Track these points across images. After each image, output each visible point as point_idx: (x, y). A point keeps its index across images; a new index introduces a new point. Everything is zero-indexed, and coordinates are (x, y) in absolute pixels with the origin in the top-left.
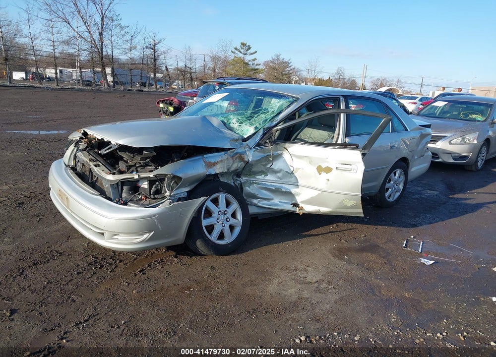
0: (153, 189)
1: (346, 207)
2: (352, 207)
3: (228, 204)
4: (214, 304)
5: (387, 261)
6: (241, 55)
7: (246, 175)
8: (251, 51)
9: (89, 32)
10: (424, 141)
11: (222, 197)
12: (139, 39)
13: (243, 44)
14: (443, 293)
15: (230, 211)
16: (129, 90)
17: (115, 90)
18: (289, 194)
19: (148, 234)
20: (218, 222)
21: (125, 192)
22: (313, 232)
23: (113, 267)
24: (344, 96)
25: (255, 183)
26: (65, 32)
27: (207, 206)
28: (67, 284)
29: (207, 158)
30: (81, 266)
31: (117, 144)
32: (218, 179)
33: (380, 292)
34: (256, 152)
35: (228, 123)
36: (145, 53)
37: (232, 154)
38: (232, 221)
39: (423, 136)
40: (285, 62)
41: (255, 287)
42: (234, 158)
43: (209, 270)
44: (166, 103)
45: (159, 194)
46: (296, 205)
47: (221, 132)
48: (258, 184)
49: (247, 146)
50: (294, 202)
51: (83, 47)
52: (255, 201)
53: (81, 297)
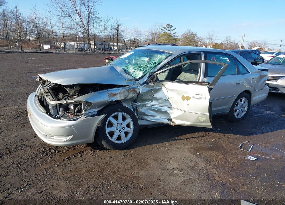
0: (76, 110)
1: (200, 122)
2: (203, 122)
3: (124, 119)
4: (103, 181)
5: (225, 157)
6: (167, 31)
7: (140, 101)
8: (173, 28)
9: (82, 22)
10: (263, 80)
11: (120, 115)
12: (109, 24)
13: (168, 25)
14: (257, 179)
15: (126, 123)
16: (103, 53)
17: (95, 53)
18: (166, 113)
19: (70, 137)
20: (117, 130)
21: (61, 111)
22: (182, 137)
23: (53, 155)
24: (204, 52)
25: (145, 106)
26: (69, 22)
27: (109, 120)
28: (23, 164)
29: (110, 91)
30: (35, 154)
31: (54, 83)
32: (121, 104)
33: (213, 177)
34: (144, 87)
35: (127, 70)
36: (112, 32)
37: (128, 89)
38: (127, 129)
39: (261, 77)
40: (194, 34)
41: (133, 171)
42: (129, 91)
43: (108, 159)
44: (109, 60)
45: (79, 113)
46: (170, 120)
47: (121, 75)
48: (147, 107)
49: (139, 84)
50: (169, 118)
51: (79, 30)
52: (145, 117)
53: (28, 172)
